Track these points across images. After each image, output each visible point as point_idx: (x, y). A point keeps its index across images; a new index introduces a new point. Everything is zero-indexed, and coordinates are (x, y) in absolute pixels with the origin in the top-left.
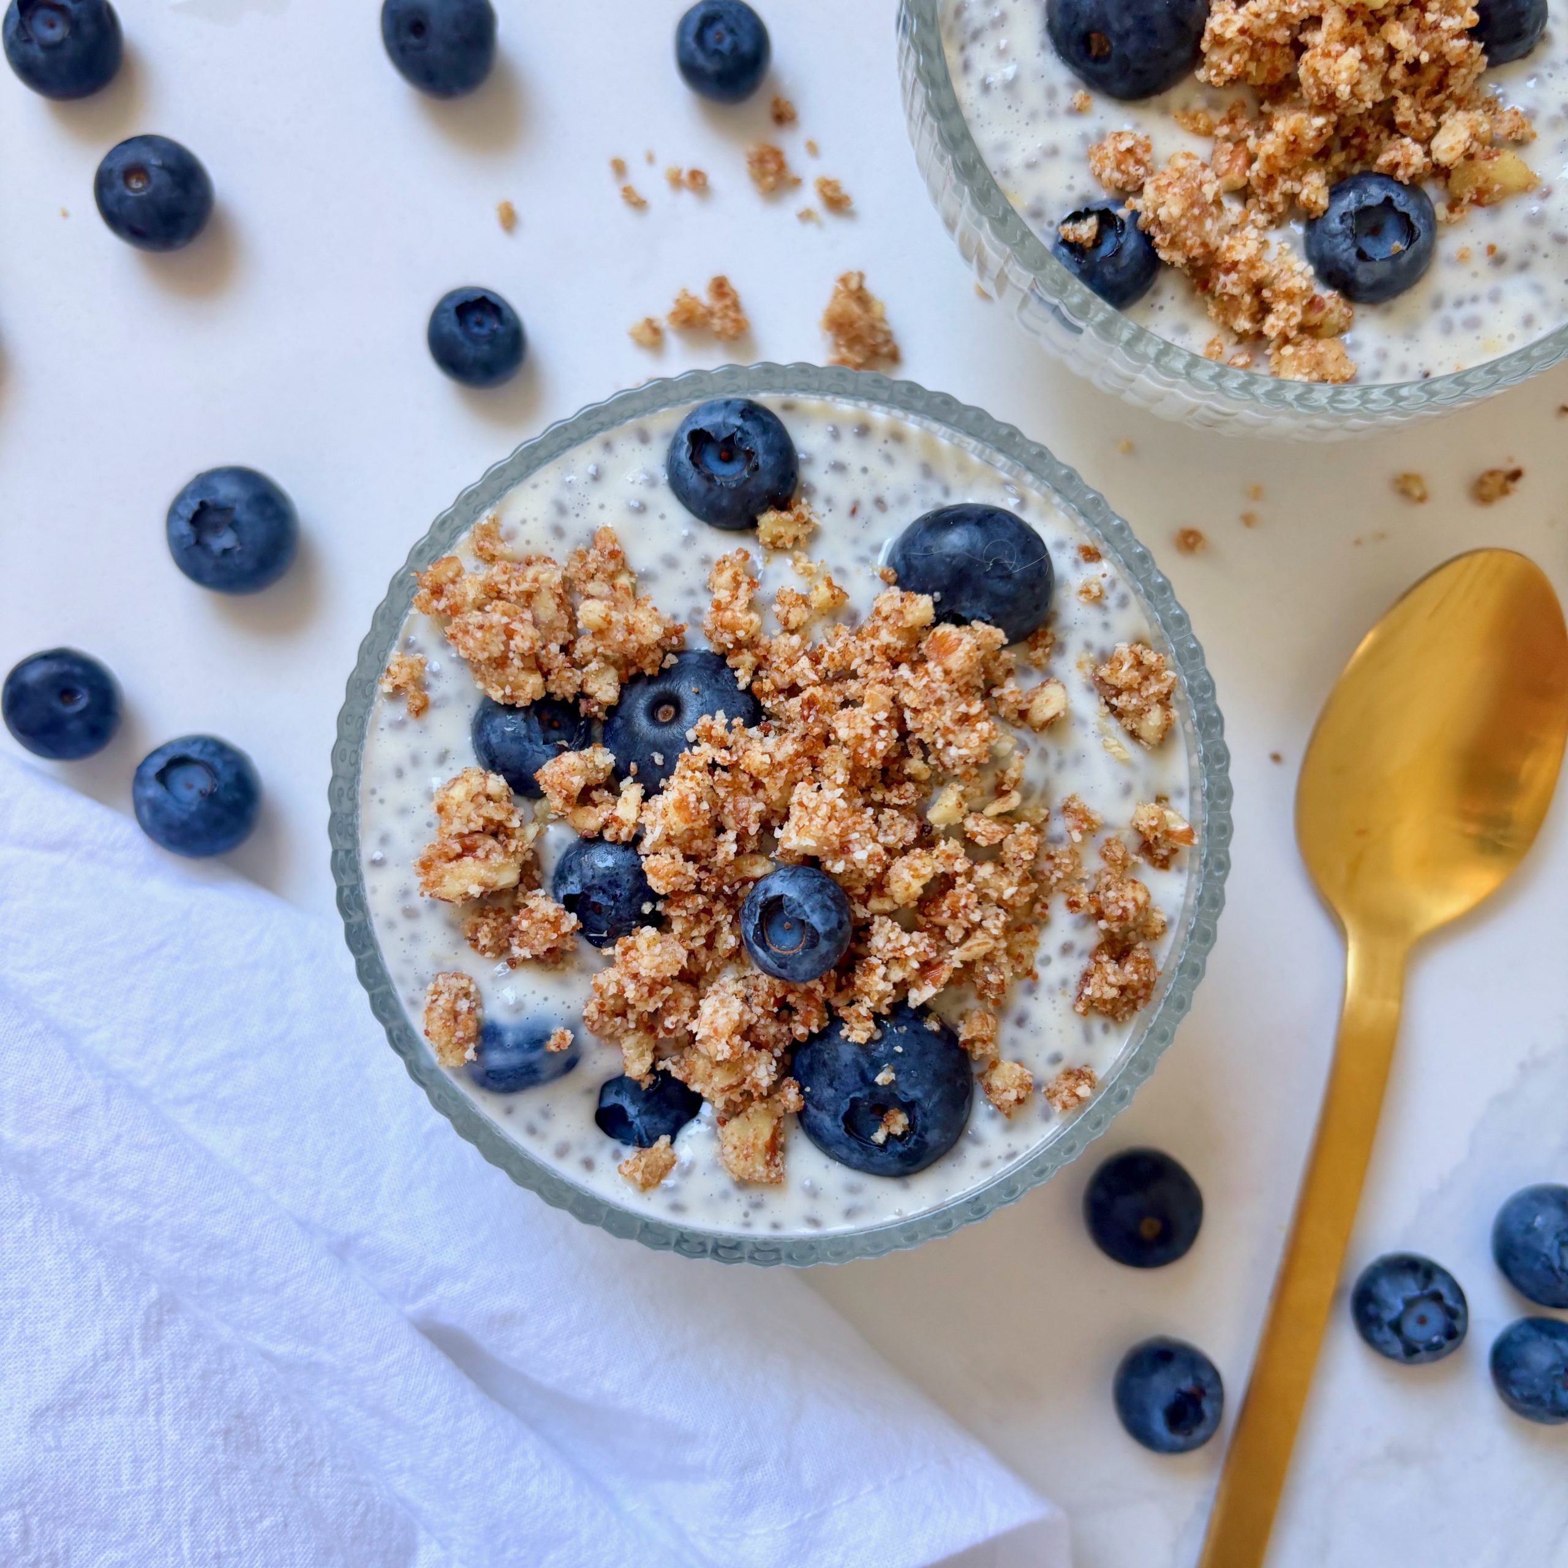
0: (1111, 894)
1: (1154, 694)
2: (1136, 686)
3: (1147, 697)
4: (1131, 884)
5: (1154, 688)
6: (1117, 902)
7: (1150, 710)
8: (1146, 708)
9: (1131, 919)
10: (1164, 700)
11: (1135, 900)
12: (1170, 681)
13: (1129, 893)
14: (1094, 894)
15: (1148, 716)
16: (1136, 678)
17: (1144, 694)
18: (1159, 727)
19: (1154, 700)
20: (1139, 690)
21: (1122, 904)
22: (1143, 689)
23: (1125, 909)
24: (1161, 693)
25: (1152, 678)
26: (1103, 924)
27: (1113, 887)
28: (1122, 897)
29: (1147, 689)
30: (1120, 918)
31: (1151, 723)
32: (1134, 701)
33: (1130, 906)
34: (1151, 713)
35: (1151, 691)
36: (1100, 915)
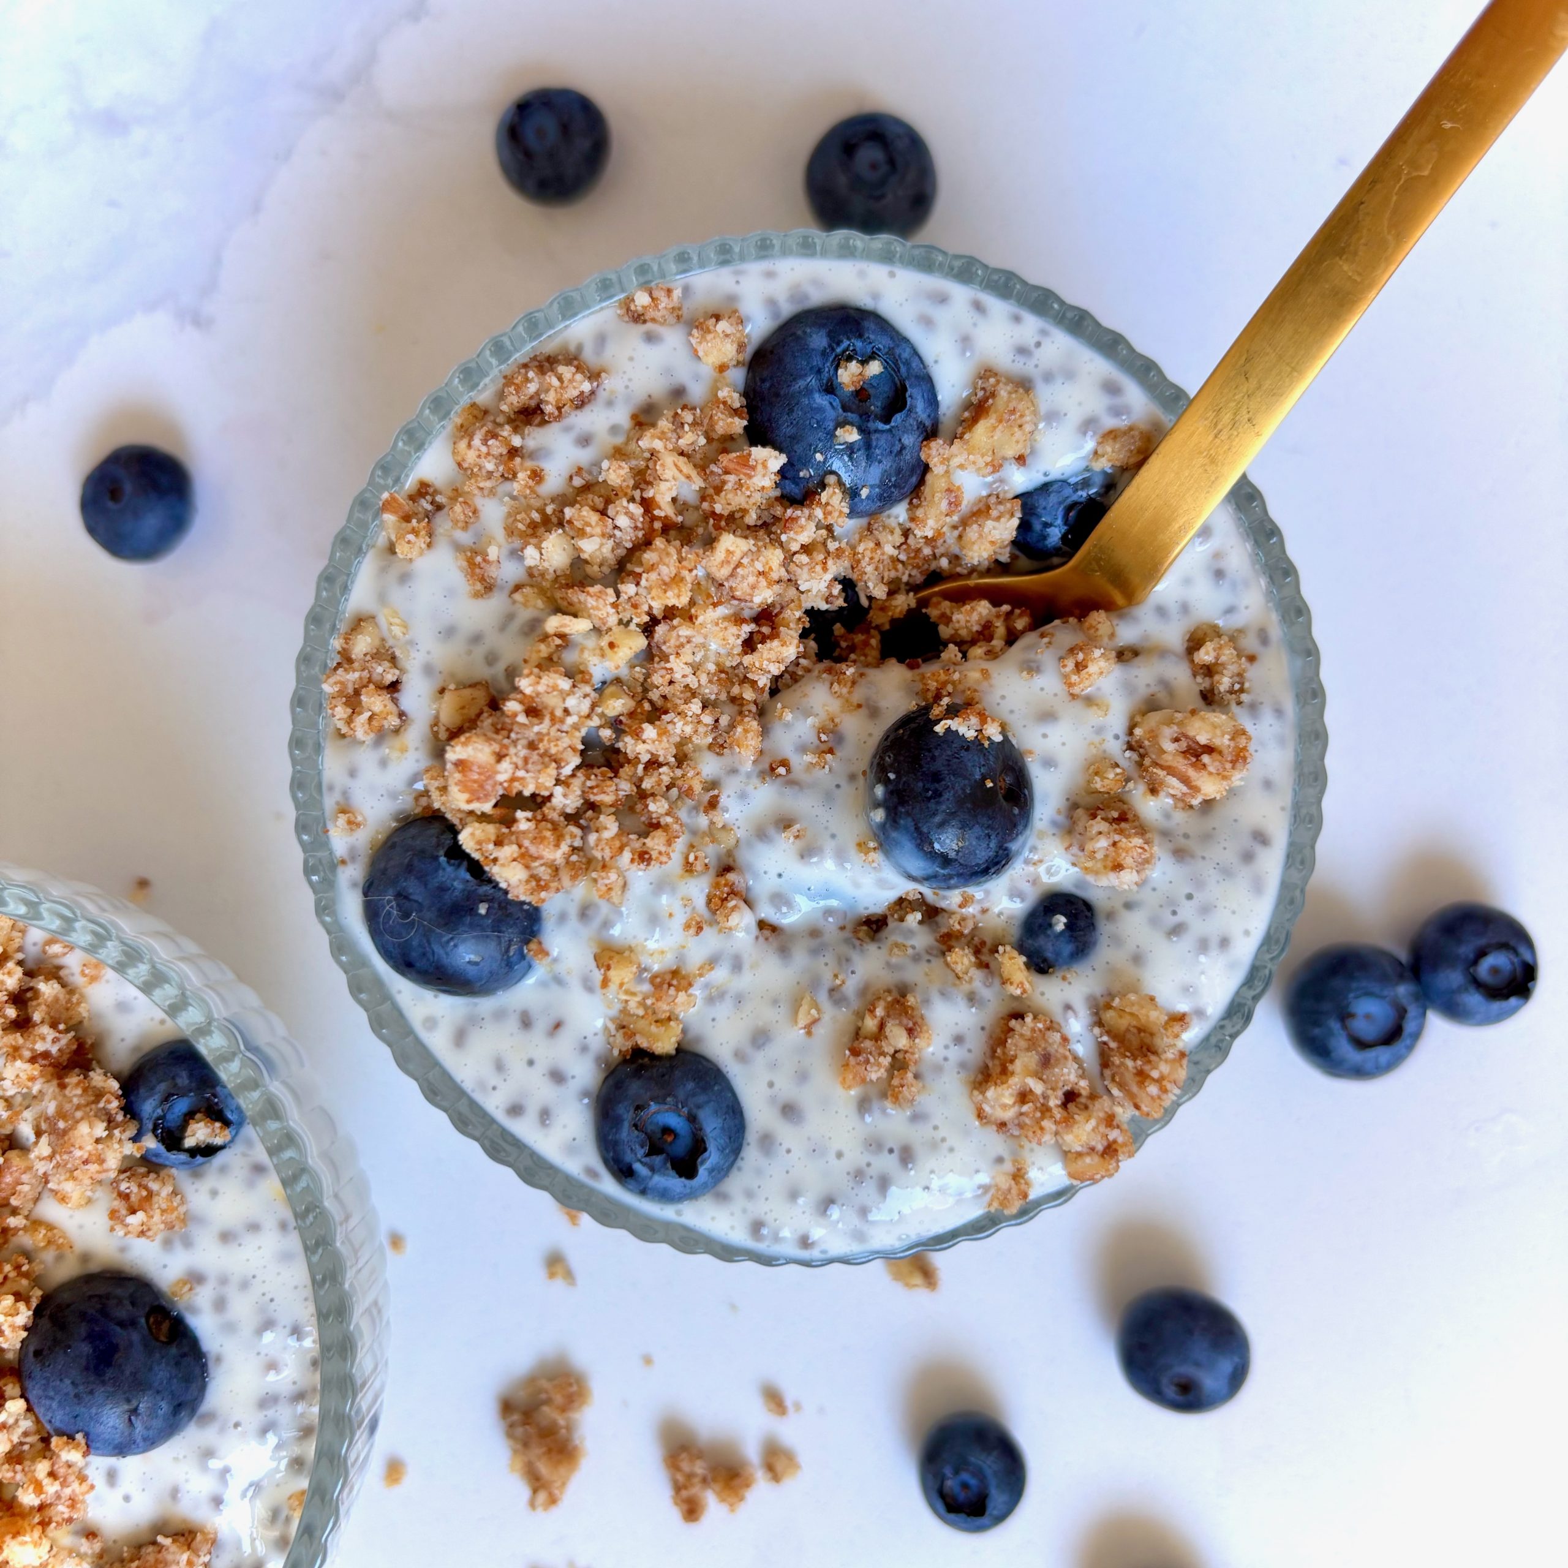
0: (490, 466)
1: (354, 671)
2: (372, 686)
3: (363, 670)
4: (465, 465)
5: (353, 677)
6: (488, 454)
7: (365, 655)
8: (368, 658)
9: (485, 429)
10: (346, 659)
11: (469, 446)
12: (332, 680)
13: (471, 457)
14: (510, 476)
15: (369, 650)
16: (367, 694)
17: (365, 674)
18: (361, 633)
19: (356, 665)
20: (370, 681)
21: (484, 449)
22: (365, 681)
23: (485, 442)
24: (346, 670)
25: (350, 691)
26: (517, 441)
27: (484, 472)
28: (479, 456)
29: (361, 678)
30: (495, 436)
31: (369, 639)
32: (380, 670)
33: (477, 442)
34: (364, 650)
35: (357, 675)
36: (513, 452)
